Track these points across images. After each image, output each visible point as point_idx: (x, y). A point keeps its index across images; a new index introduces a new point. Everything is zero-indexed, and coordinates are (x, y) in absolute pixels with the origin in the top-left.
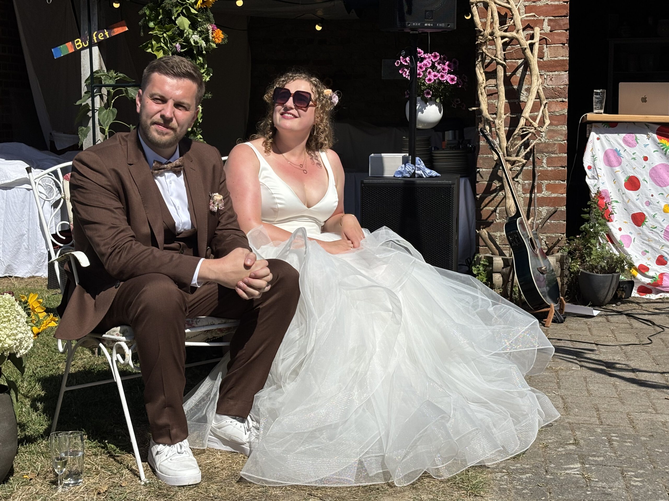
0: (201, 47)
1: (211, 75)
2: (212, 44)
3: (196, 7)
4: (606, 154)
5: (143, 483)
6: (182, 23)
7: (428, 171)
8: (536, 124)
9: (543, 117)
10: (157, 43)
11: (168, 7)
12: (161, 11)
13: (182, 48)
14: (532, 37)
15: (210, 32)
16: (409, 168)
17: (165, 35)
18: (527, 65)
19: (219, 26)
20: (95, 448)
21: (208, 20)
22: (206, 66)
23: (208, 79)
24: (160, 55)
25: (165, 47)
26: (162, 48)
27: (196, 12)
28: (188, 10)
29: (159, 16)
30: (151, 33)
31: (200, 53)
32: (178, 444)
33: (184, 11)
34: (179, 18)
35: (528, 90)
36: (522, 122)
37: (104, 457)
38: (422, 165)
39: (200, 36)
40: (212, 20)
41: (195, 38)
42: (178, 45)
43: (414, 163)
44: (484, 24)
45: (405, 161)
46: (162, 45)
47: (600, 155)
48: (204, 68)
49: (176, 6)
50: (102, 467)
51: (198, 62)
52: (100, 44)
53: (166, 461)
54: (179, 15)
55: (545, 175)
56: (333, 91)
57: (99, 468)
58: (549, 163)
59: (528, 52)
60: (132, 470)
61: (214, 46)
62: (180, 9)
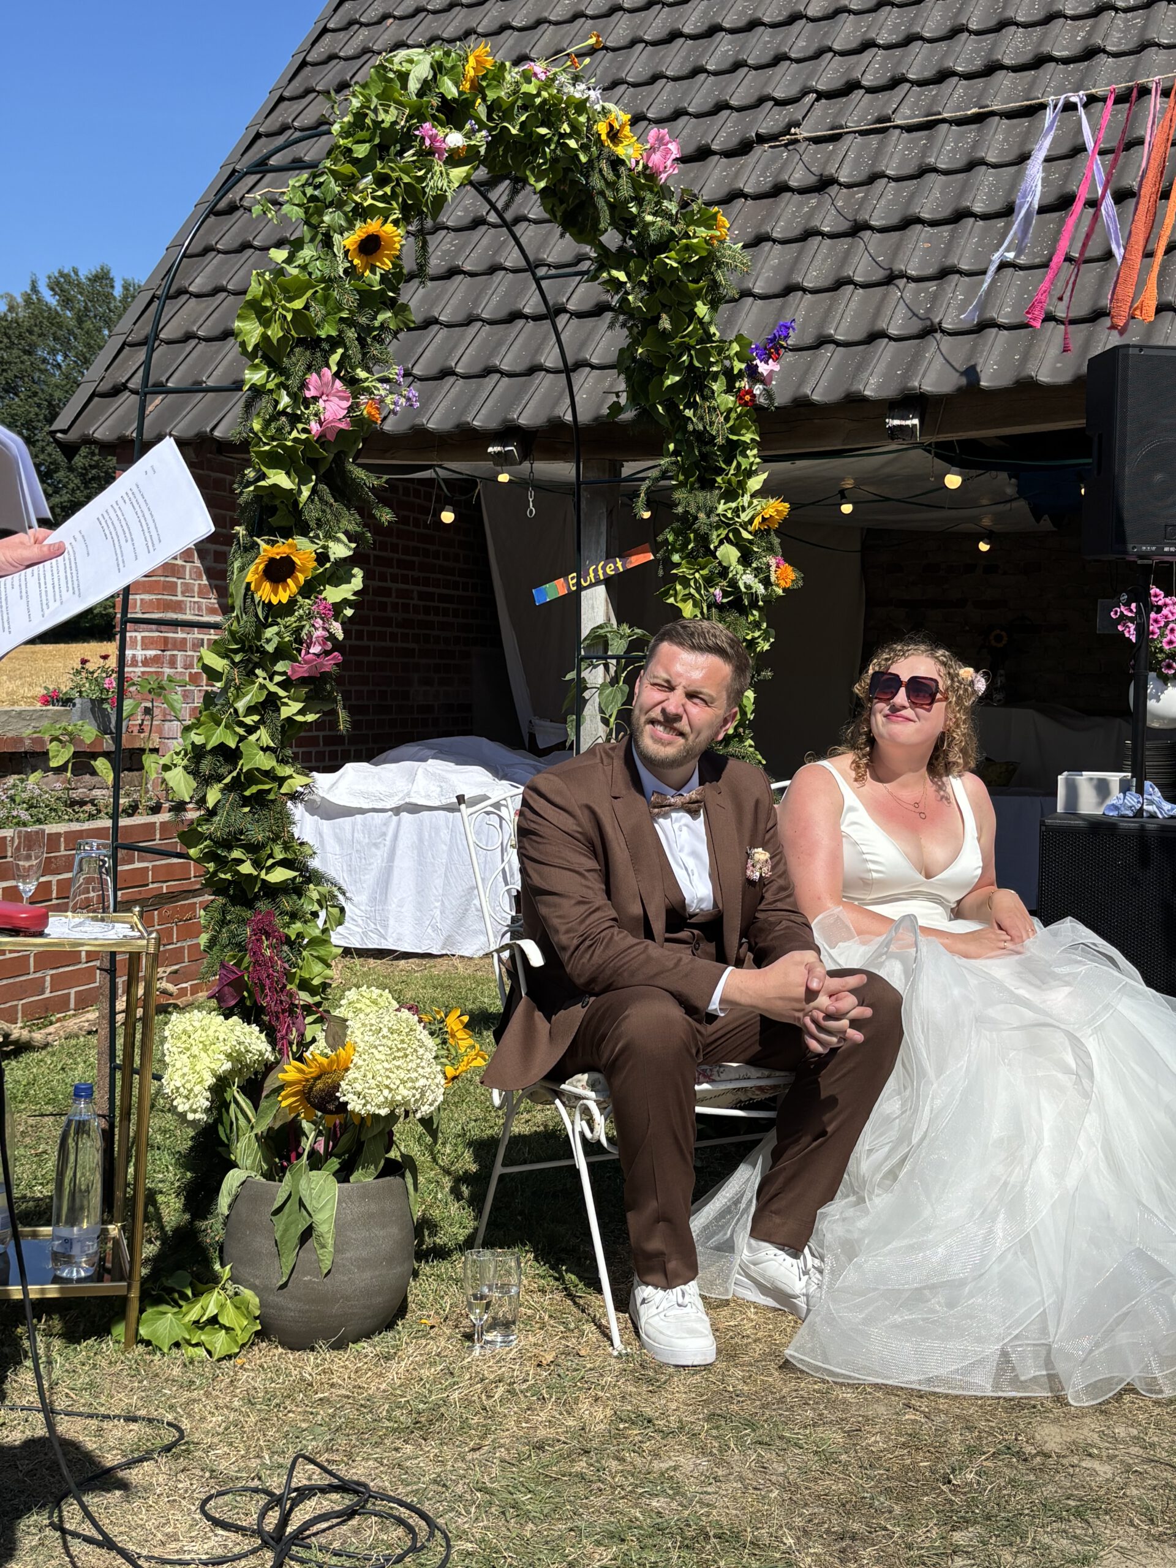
0: (757, 596)
1: (772, 640)
2: (776, 589)
3: (750, 528)
5: (615, 1353)
6: (727, 556)
7: (1165, 805)
10: (685, 588)
11: (704, 529)
12: (692, 536)
13: (723, 597)
15: (773, 569)
17: (697, 575)
19: (785, 560)
20: (543, 1277)
21: (770, 550)
22: (765, 625)
23: (766, 647)
24: (688, 610)
25: (697, 595)
26: (690, 594)
27: (750, 537)
28: (737, 533)
29: (689, 544)
30: (674, 571)
31: (754, 604)
32: (678, 1288)
33: (731, 535)
34: (722, 547)
37: (558, 1296)
38: (1157, 795)
39: (756, 576)
40: (779, 550)
41: (747, 579)
42: (718, 592)
43: (1141, 790)
46: (693, 591)
48: (760, 629)
49: (717, 528)
50: (550, 1316)
51: (751, 618)
52: (608, 582)
53: (657, 1318)
54: (721, 543)
56: (977, 671)
57: (547, 1317)
60: (599, 1327)
61: (780, 592)
62: (723, 532)
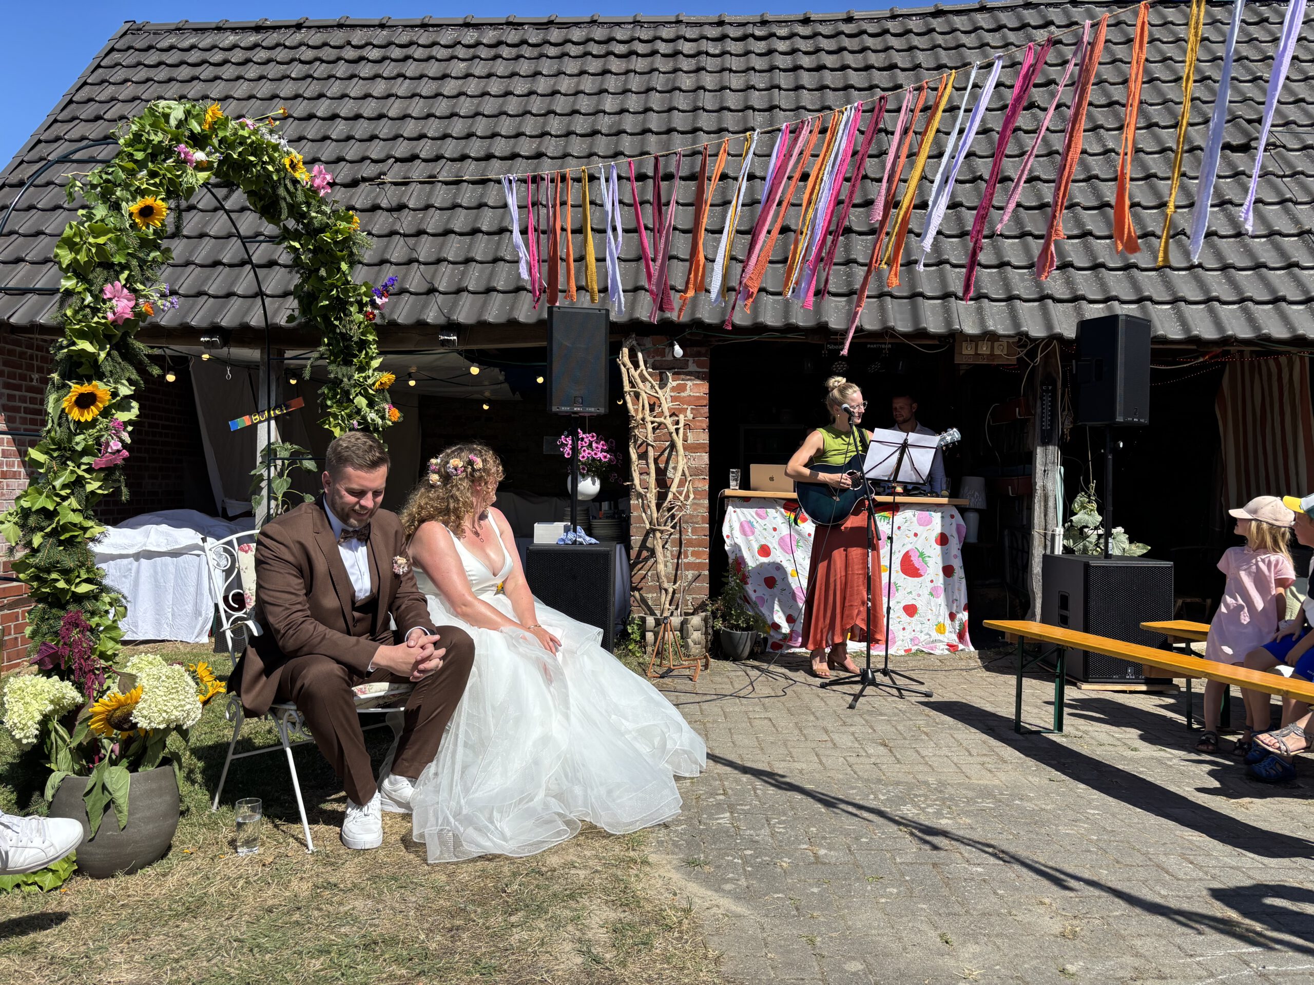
0: (378, 425)
2: (388, 422)
3: (373, 388)
4: (742, 525)
6: (359, 402)
7: (588, 538)
8: (682, 498)
9: (688, 491)
10: (335, 420)
11: (347, 388)
12: (339, 391)
14: (677, 423)
15: (387, 410)
16: (571, 535)
17: (343, 413)
18: (673, 446)
19: (393, 406)
21: (385, 400)
25: (343, 424)
26: (339, 424)
27: (373, 393)
28: (366, 390)
29: (337, 395)
30: (329, 410)
31: (376, 430)
33: (362, 391)
34: (357, 398)
35: (675, 468)
36: (670, 496)
38: (583, 533)
39: (377, 414)
40: (389, 400)
41: (372, 416)
42: (355, 422)
43: (575, 531)
44: (636, 411)
45: (567, 530)
46: (340, 422)
47: (737, 526)
49: (355, 386)
52: (278, 419)
54: (357, 395)
55: (690, 543)
58: (694, 531)
59: (674, 435)
61: (390, 423)
62: (358, 390)
